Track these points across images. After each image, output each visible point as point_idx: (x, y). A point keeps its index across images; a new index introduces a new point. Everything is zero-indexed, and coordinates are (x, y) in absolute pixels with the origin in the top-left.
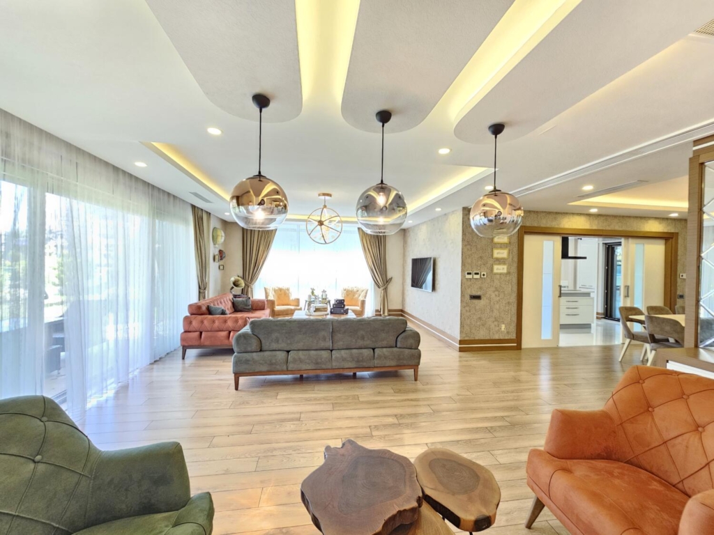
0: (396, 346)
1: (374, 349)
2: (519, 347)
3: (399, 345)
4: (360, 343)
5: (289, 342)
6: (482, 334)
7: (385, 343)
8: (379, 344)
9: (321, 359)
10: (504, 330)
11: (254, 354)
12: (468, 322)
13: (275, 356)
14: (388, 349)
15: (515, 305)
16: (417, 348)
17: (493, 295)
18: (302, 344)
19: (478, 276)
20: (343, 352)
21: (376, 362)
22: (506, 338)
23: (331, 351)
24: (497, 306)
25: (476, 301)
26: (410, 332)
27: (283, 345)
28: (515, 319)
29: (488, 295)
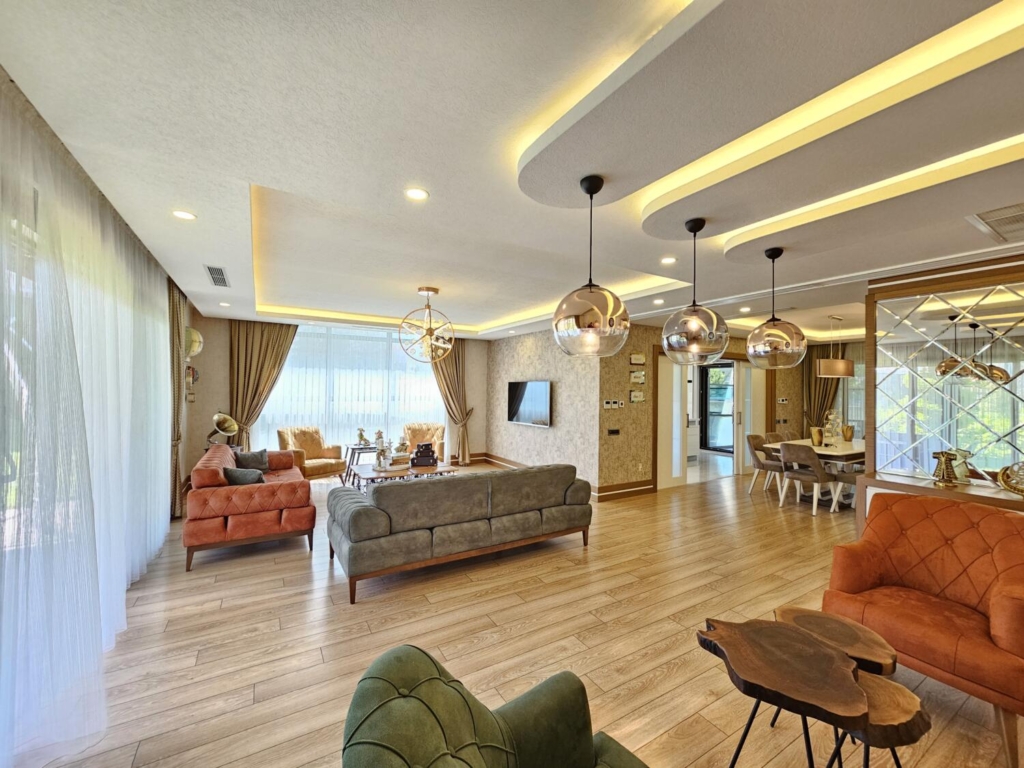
0: (565, 504)
1: (540, 510)
2: (654, 490)
3: (567, 502)
4: (526, 503)
5: (432, 513)
6: (619, 479)
7: (553, 501)
8: (547, 502)
9: (478, 533)
10: (642, 471)
11: (383, 540)
12: (606, 463)
13: (414, 538)
14: (558, 508)
15: (651, 439)
16: (587, 503)
17: (630, 429)
18: (451, 514)
19: (615, 406)
20: (505, 519)
21: (545, 527)
22: (644, 479)
23: (489, 519)
24: (634, 442)
25: (613, 437)
26: (579, 483)
27: (423, 521)
28: (650, 456)
29: (626, 429)
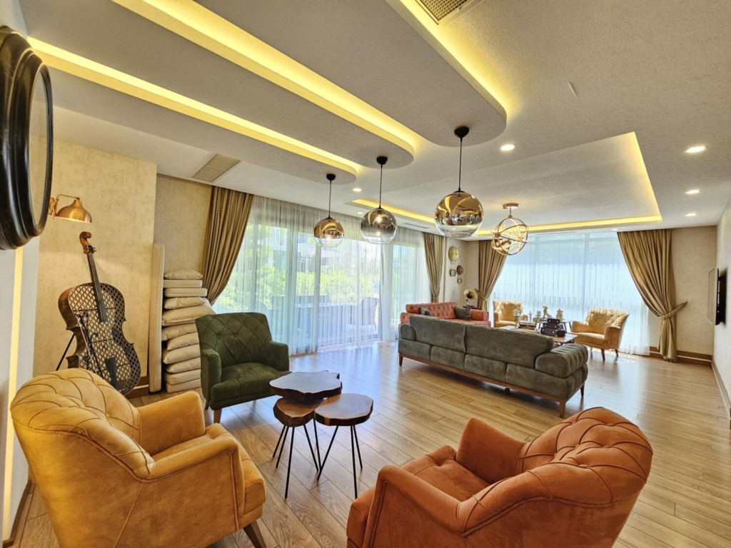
0: (534, 368)
1: (506, 363)
5: (433, 338)
7: (520, 360)
8: (513, 360)
9: (455, 359)
11: (411, 342)
13: (423, 347)
14: (524, 368)
18: (442, 341)
20: (475, 358)
21: (507, 377)
23: (465, 354)
27: (429, 340)
